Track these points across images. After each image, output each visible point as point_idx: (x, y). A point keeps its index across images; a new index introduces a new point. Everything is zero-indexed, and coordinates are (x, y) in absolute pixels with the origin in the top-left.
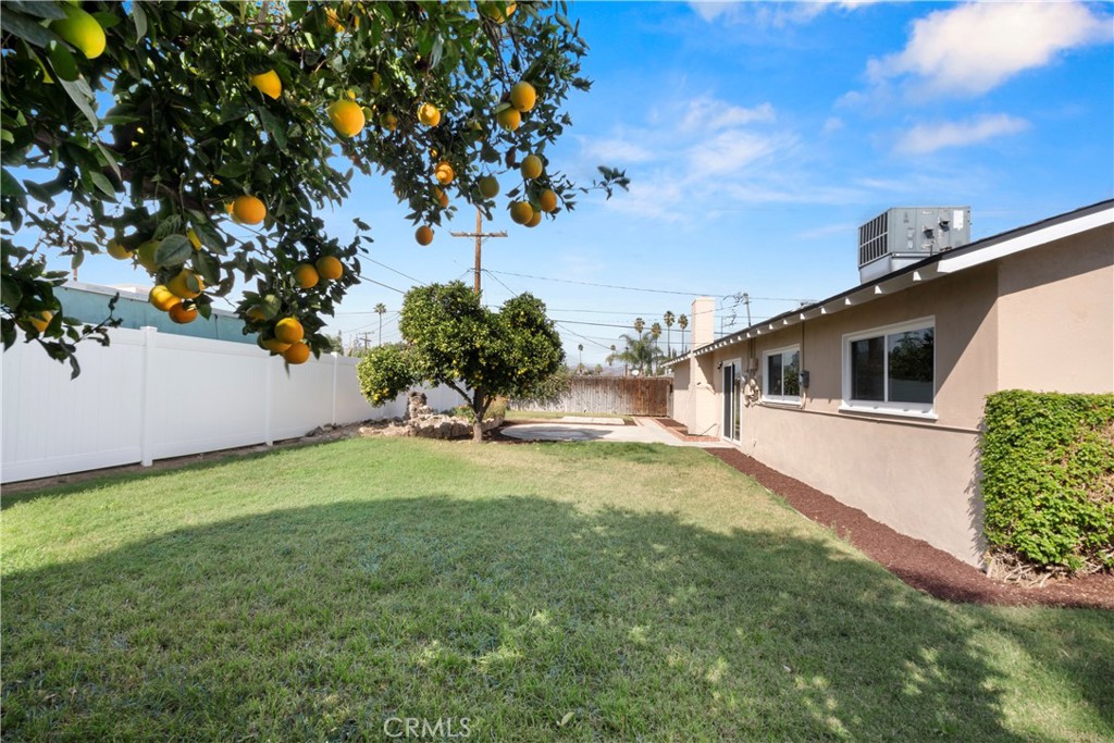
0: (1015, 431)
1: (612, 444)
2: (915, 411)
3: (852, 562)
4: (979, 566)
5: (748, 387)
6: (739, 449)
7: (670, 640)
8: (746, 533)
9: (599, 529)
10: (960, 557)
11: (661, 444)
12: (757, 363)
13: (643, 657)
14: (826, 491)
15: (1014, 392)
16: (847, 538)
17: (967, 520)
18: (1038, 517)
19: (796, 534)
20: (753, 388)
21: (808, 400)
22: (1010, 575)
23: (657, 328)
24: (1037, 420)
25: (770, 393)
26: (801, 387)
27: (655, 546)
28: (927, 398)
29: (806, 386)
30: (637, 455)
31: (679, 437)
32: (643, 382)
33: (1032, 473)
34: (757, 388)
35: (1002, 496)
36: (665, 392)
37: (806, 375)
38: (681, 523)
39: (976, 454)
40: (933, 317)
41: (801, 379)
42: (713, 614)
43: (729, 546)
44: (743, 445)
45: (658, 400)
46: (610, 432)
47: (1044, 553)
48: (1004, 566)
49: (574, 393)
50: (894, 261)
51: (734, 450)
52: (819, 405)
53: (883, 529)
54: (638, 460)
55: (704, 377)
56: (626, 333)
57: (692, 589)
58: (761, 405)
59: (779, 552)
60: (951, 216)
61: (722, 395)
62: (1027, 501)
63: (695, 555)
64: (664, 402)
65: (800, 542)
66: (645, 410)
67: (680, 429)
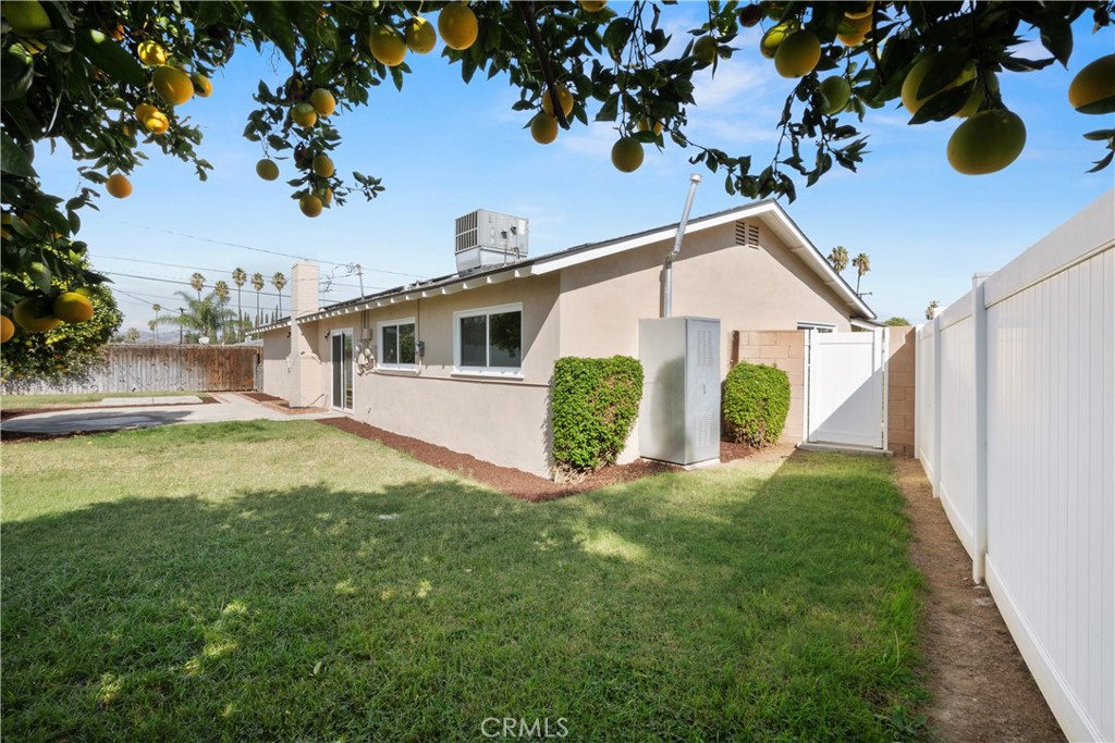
0: (571, 383)
1: (204, 426)
2: (509, 373)
3: (479, 492)
4: (549, 477)
5: (362, 356)
6: (351, 417)
7: (374, 583)
8: (395, 488)
9: (246, 514)
10: (537, 475)
11: (266, 421)
12: (371, 333)
13: (358, 602)
14: (439, 444)
15: (570, 358)
16: (470, 475)
17: (542, 447)
18: (581, 437)
19: (434, 480)
20: (368, 357)
21: (424, 366)
22: (566, 478)
23: (222, 288)
24: (582, 376)
25: (384, 362)
26: (416, 356)
27: (319, 516)
28: (518, 364)
29: (422, 355)
30: (244, 435)
31: (281, 411)
32: (222, 352)
33: (579, 410)
34: (372, 357)
35: (563, 427)
36: (250, 363)
37: (422, 345)
38: (332, 492)
39: (548, 401)
40: (521, 303)
41: (417, 348)
42: (399, 553)
43: (386, 501)
44: (356, 413)
45: (242, 372)
46: (189, 413)
47: (583, 460)
48: (563, 473)
49: (114, 367)
50: (482, 253)
51: (346, 418)
52: (434, 370)
53: (487, 465)
54: (249, 439)
55: (308, 346)
56: (182, 290)
57: (374, 541)
58: (376, 373)
59: (427, 496)
60: (517, 222)
61: (331, 365)
62: (576, 428)
63: (360, 514)
64: (249, 374)
65: (439, 486)
66: (224, 384)
67: (279, 402)
